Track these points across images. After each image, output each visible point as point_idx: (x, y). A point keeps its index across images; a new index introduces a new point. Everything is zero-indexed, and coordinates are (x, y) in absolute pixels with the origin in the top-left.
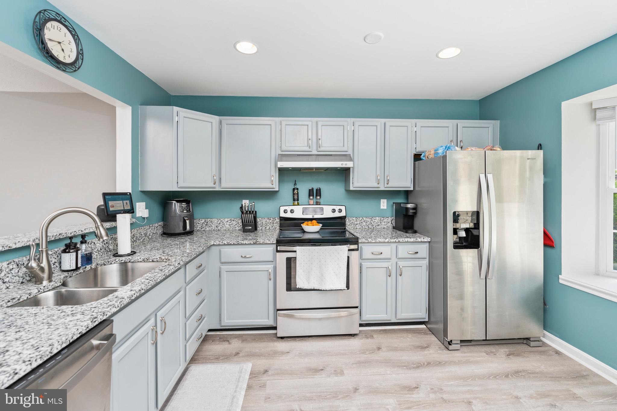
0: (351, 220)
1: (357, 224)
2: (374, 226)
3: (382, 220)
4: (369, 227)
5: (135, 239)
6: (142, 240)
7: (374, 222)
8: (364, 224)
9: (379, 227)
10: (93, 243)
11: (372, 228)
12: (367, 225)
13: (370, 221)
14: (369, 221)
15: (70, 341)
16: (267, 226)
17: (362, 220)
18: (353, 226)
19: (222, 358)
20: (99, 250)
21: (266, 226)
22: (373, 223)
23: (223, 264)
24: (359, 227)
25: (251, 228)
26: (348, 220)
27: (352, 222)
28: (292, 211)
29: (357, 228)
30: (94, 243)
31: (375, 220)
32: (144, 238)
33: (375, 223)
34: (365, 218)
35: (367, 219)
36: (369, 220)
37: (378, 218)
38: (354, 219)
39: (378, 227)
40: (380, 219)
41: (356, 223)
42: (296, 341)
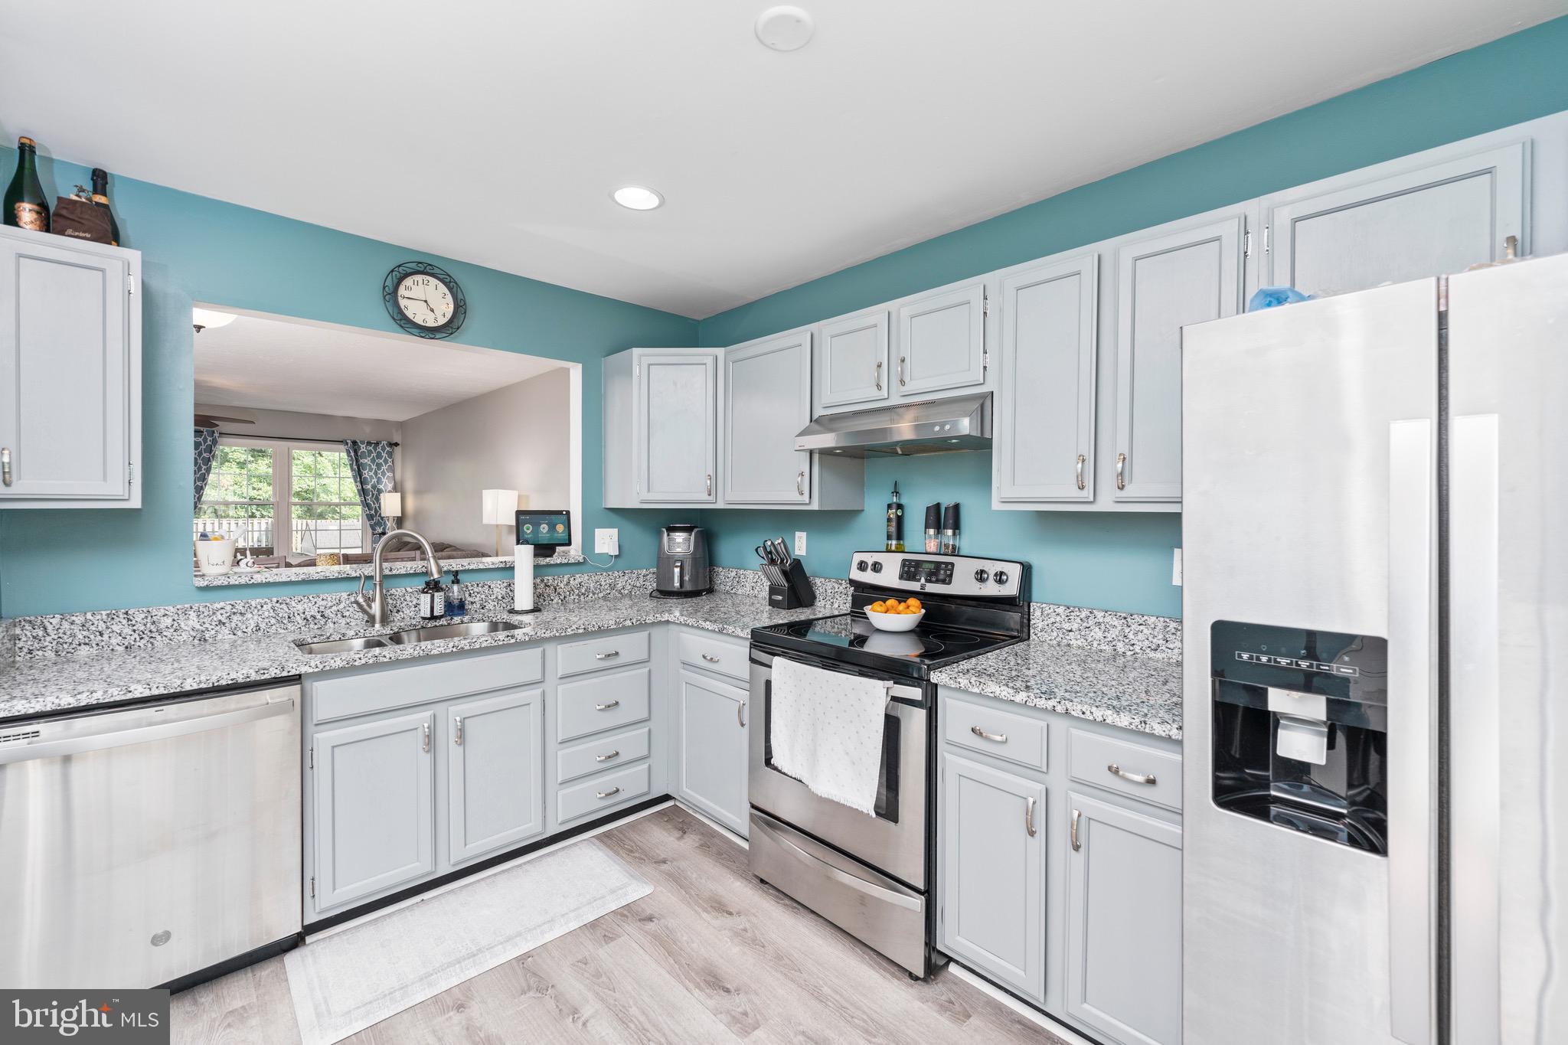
0: (1048, 615)
1: (1071, 631)
2: (1137, 649)
3: (1173, 631)
4: (1118, 648)
5: (583, 591)
6: (601, 595)
7: (1136, 634)
8: (1098, 634)
9: (1158, 655)
10: (487, 587)
11: (1129, 653)
12: (1110, 639)
13: (1119, 628)
14: (1114, 626)
15: (213, 684)
16: (835, 600)
17: (1088, 617)
18: (1055, 634)
19: (637, 855)
20: (500, 597)
21: (832, 600)
22: (1131, 636)
23: (686, 666)
24: (1079, 643)
25: (780, 598)
26: (1038, 613)
27: (1053, 620)
28: (877, 567)
29: (1069, 645)
30: (490, 587)
31: (1142, 627)
32: (608, 591)
33: (1140, 636)
34: (1099, 615)
35: (1108, 619)
36: (1116, 623)
37: (1153, 619)
38: (1061, 610)
39: (1152, 654)
40: (1160, 625)
41: (1067, 626)
42: (779, 903)
